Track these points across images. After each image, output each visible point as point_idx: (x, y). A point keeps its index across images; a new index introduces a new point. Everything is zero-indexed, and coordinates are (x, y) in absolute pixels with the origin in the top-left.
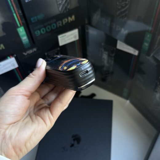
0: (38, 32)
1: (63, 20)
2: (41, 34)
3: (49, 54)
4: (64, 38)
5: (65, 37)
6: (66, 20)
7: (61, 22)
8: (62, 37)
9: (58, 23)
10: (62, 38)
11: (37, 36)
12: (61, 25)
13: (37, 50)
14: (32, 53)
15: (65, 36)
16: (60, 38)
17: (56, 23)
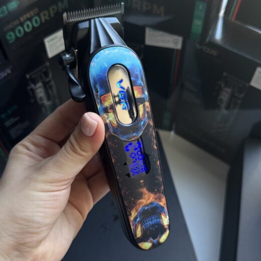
0: (10, 36)
1: (51, 9)
2: (17, 38)
3: (34, 77)
4: (54, 41)
5: (56, 40)
6: (55, 7)
7: (46, 12)
8: (52, 40)
9: (42, 15)
10: (51, 43)
11: (11, 42)
12: (47, 18)
13: (12, 70)
14: (5, 77)
15: (56, 37)
16: (49, 42)
17: (38, 15)
